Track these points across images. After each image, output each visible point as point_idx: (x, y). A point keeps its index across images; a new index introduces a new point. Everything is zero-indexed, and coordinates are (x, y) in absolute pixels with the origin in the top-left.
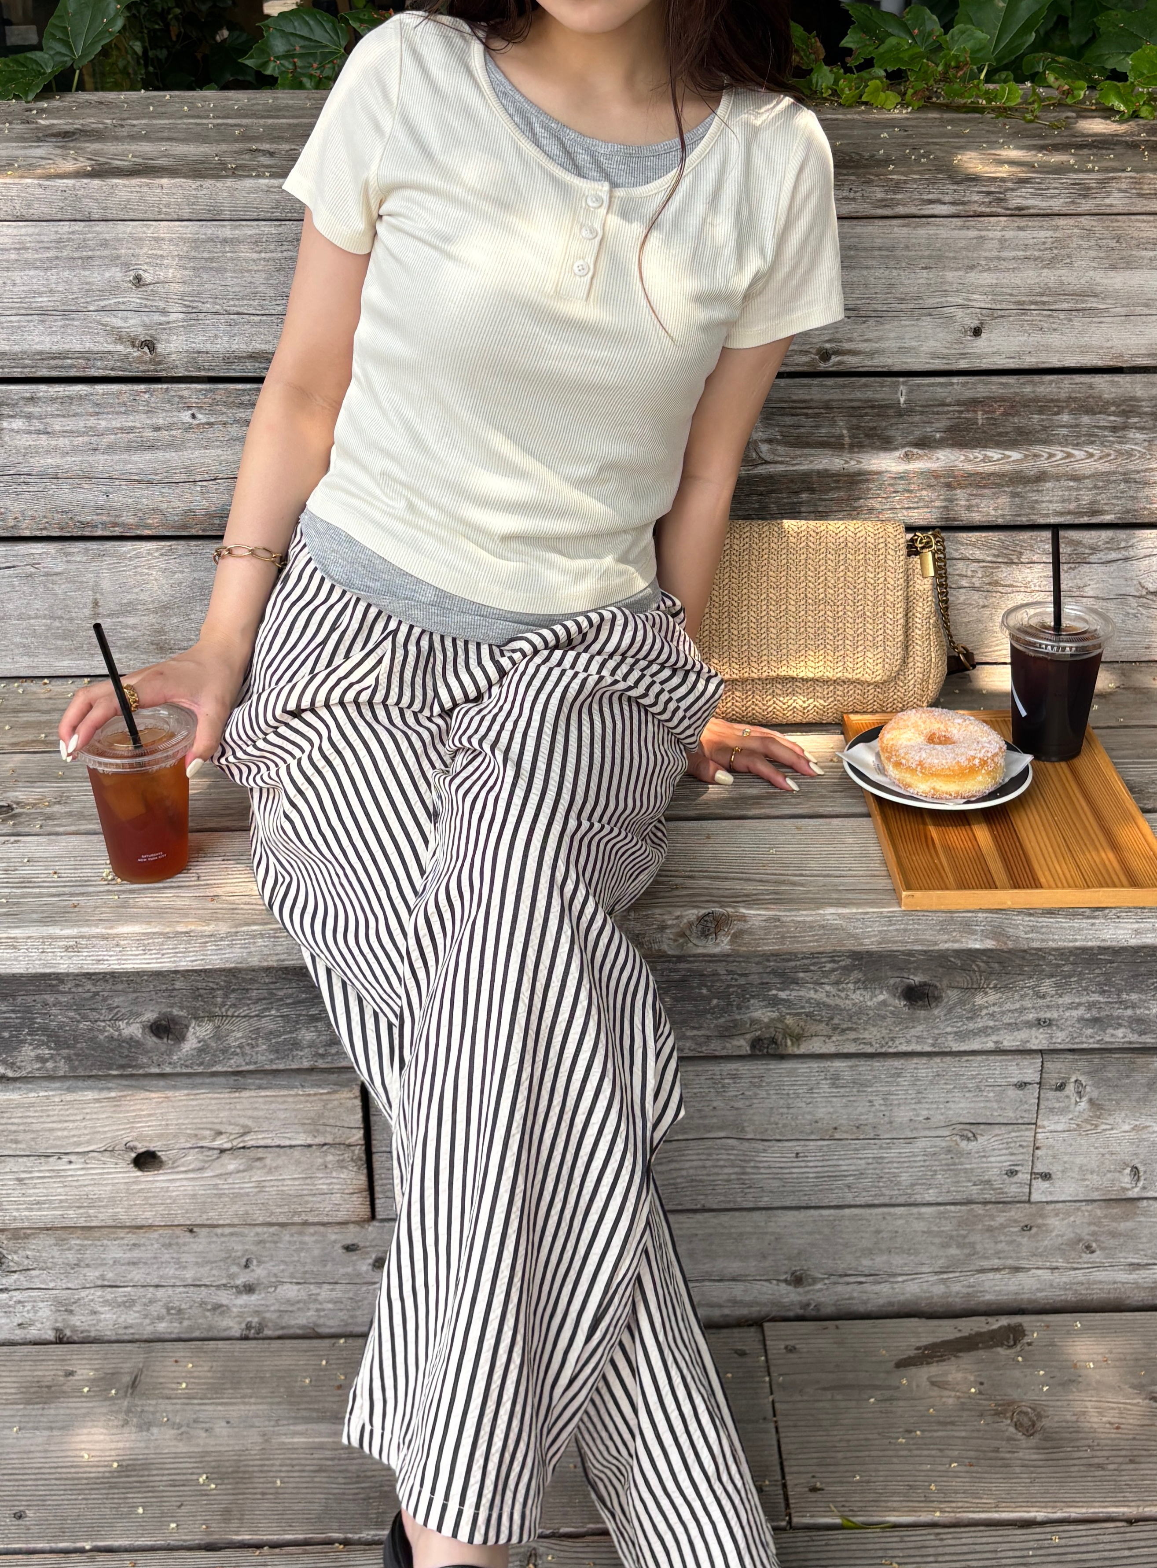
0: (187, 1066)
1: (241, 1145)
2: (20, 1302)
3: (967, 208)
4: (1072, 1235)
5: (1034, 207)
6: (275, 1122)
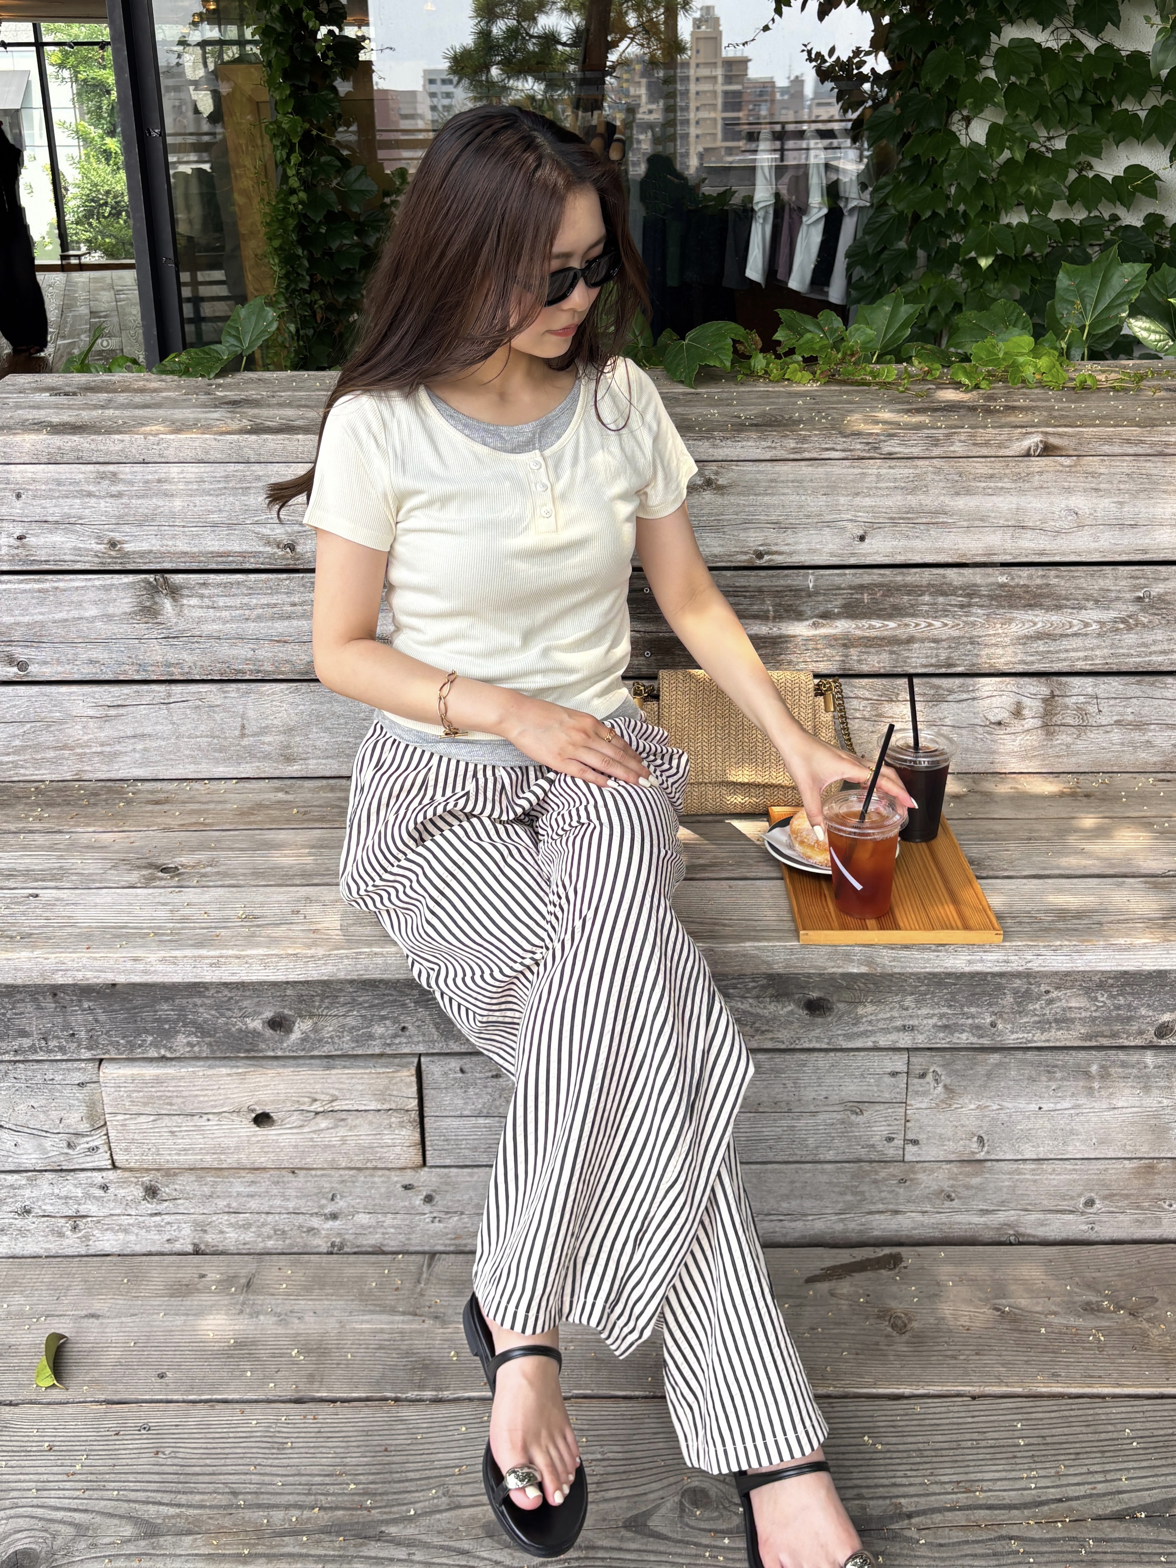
0: (293, 1051)
1: (331, 1109)
2: (169, 1223)
3: (853, 453)
4: (936, 1188)
5: (900, 453)
6: (355, 1093)
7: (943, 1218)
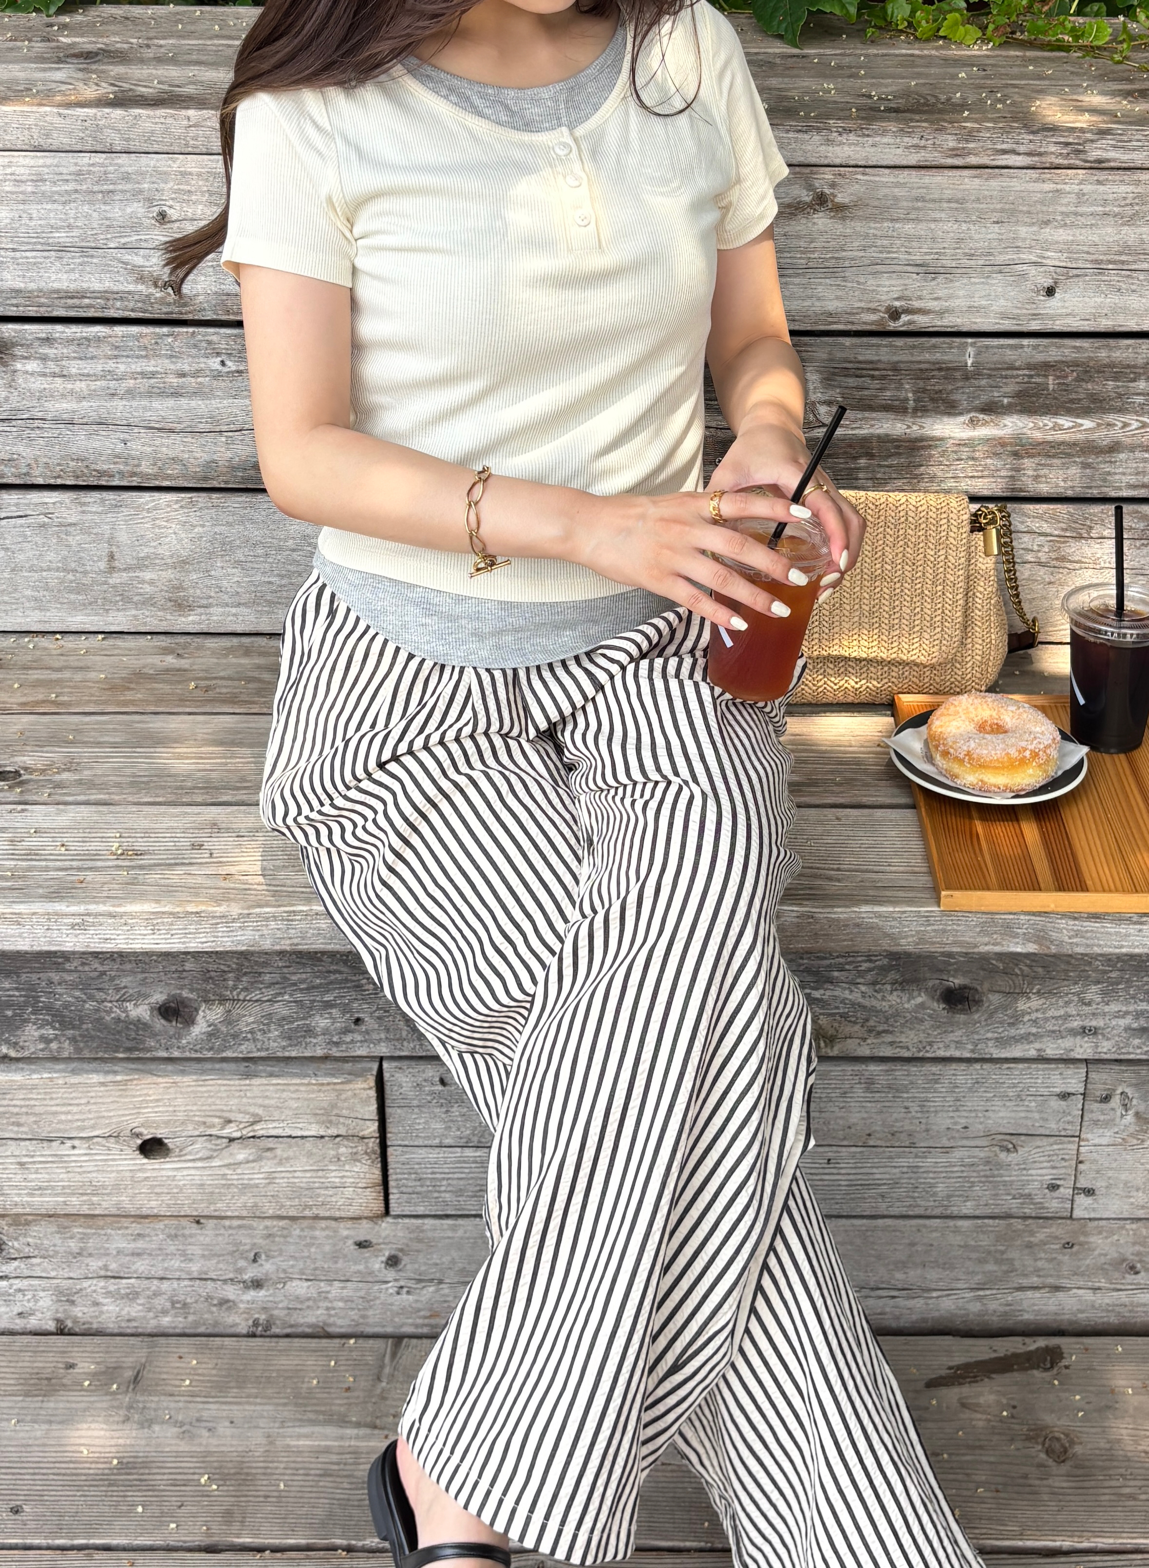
0: (196, 1051)
1: (251, 1134)
2: (20, 1290)
3: (1044, 159)
4: (1116, 1255)
5: (1114, 160)
6: (287, 1112)
7: (1123, 1297)
